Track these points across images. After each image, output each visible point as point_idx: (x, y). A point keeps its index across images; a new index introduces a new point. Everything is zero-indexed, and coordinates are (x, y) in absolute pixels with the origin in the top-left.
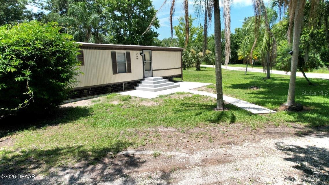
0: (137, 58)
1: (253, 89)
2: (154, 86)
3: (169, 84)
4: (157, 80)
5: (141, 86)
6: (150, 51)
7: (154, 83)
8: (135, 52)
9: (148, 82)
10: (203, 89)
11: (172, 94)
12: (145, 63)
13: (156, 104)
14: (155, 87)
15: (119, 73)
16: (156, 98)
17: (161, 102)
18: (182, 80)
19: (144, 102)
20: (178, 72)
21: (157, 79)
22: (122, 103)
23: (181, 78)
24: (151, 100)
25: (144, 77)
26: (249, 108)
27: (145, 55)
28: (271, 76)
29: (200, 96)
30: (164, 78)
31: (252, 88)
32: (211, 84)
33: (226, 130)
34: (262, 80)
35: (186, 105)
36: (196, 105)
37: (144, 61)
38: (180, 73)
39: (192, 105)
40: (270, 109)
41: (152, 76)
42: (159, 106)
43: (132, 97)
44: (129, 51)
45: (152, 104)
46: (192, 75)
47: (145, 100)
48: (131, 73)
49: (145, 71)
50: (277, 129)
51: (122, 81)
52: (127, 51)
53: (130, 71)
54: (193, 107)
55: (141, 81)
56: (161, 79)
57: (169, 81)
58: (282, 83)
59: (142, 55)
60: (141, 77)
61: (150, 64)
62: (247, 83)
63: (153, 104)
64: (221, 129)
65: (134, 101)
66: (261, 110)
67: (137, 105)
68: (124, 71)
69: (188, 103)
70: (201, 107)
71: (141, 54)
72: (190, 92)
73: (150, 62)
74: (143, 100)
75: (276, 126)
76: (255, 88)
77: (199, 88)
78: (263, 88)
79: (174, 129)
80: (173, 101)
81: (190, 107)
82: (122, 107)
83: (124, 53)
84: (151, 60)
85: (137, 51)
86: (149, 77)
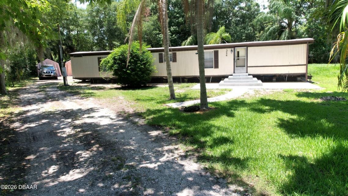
0: (227, 55)
8: (225, 50)
12: (238, 59)
25: (234, 73)
27: (238, 52)
38: (303, 72)
44: (218, 50)
48: (218, 68)
61: (245, 60)
68: (211, 66)
73: (245, 58)
84: (246, 57)
85: (227, 49)
86: (241, 73)
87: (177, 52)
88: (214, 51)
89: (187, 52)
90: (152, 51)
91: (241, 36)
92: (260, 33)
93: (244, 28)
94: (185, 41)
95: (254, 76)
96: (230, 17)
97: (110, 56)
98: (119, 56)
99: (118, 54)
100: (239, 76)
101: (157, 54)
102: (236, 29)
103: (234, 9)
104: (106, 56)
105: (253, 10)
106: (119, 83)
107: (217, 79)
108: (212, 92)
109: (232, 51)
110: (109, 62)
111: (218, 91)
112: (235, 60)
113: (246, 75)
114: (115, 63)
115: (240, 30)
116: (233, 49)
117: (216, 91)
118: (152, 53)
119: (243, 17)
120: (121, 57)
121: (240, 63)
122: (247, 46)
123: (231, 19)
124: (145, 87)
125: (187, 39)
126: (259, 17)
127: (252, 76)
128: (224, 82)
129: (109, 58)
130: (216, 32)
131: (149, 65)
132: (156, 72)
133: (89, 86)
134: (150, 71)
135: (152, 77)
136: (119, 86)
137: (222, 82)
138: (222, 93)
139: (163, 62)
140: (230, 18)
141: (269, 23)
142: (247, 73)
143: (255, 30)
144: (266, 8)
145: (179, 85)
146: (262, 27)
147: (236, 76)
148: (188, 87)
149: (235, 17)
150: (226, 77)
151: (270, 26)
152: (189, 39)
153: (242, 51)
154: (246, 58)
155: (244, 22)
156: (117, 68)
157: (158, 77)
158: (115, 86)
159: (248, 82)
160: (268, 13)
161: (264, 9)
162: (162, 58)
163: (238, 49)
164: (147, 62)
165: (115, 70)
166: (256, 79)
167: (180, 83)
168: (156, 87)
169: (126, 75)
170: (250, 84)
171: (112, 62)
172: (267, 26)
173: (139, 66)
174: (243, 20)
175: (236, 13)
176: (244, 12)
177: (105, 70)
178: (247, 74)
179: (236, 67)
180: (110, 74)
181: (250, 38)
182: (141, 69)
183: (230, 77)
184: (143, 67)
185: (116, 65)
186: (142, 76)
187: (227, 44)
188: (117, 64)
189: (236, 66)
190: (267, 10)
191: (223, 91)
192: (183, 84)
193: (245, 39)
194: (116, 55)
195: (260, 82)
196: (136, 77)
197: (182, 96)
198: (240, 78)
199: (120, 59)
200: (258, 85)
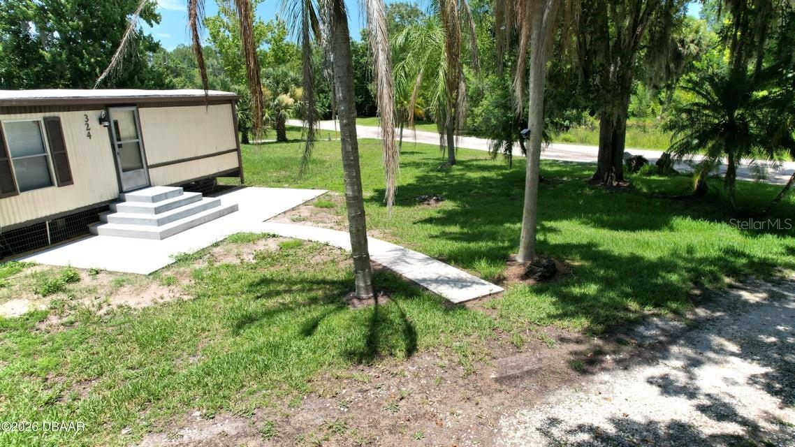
0: (89, 136)
1: (429, 204)
2: (158, 220)
3: (205, 207)
4: (167, 198)
5: (113, 223)
6: (134, 109)
7: (157, 211)
8: (79, 115)
9: (136, 206)
10: (305, 212)
11: (217, 245)
12: (120, 146)
13: (166, 294)
14: (160, 222)
15: (24, 189)
16: (168, 267)
17: (185, 282)
18: (242, 181)
19: (126, 288)
20: (230, 162)
21: (166, 196)
22: (43, 305)
23: (238, 179)
24: (151, 277)
25: (121, 191)
26: (438, 281)
27: (116, 123)
28: (459, 157)
29: (299, 244)
30: (188, 186)
31: (425, 200)
32: (323, 191)
33: (399, 396)
34: (439, 171)
35: (264, 289)
36: (295, 283)
37: (117, 143)
38: (236, 165)
39: (282, 287)
40: (486, 278)
41: (149, 185)
42: (181, 303)
43: (83, 270)
44: (56, 114)
45: (153, 296)
46: (268, 162)
47: (129, 282)
48: (73, 183)
49: (122, 174)
50: (523, 355)
51: (39, 217)
52: (47, 114)
53: (66, 178)
54: (286, 292)
55: (112, 206)
56: (180, 193)
57: (204, 195)
58: (484, 178)
59: (107, 124)
60: (110, 191)
61: (139, 148)
62: (409, 185)
63: (159, 294)
64: (383, 392)
65: (90, 291)
66: (466, 286)
67: (100, 307)
68: (45, 179)
69: (269, 277)
70: (310, 290)
71: (101, 121)
72: (272, 233)
73: (138, 143)
74: (121, 281)
75: (517, 348)
76: (432, 202)
77: (293, 209)
78: (450, 198)
79: (240, 424)
80: (224, 275)
81: (278, 293)
82: (43, 326)
83: (38, 123)
84: (140, 137)
85: (86, 112)
86: (137, 189)
88: (44, 119)
112: (115, 150)
122: (137, 105)
153: (124, 120)
154: (140, 140)
179: (124, 170)
189: (121, 169)
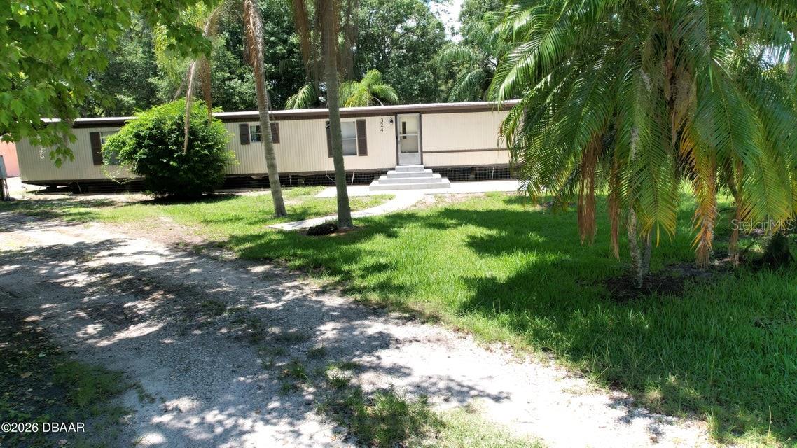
0: (382, 130)
6: (418, 114)
8: (378, 119)
12: (403, 137)
25: (398, 164)
27: (404, 124)
37: (400, 135)
44: (364, 118)
48: (367, 155)
49: (400, 155)
52: (359, 118)
53: (363, 151)
60: (389, 164)
61: (417, 139)
68: (352, 151)
73: (417, 136)
83: (354, 122)
84: (419, 132)
85: (382, 117)
86: (411, 165)
87: (279, 122)
88: (357, 120)
89: (301, 121)
90: (226, 120)
91: (411, 89)
92: (446, 83)
93: (416, 73)
94: (294, 96)
95: (436, 170)
96: (385, 47)
97: (126, 128)
98: (149, 129)
99: (148, 127)
100: (408, 169)
101: (236, 125)
102: (399, 73)
103: (394, 30)
104: (117, 129)
105: (431, 35)
106: (148, 191)
107: (366, 178)
108: (358, 201)
109: (392, 121)
110: (124, 143)
111: (369, 200)
112: (399, 140)
113: (420, 169)
114: (139, 145)
115: (408, 76)
116: (393, 117)
117: (364, 200)
118: (224, 124)
119: (413, 48)
120: (154, 132)
121: (408, 144)
122: (420, 112)
123: (389, 53)
124: (211, 198)
125: (296, 92)
126: (445, 52)
127: (431, 171)
128: (380, 183)
129: (124, 133)
130: (359, 79)
131: (219, 149)
132: (236, 163)
133: (71, 199)
134: (222, 161)
135: (227, 175)
136: (149, 197)
137: (375, 183)
138: (376, 202)
139: (249, 143)
140: (386, 51)
141: (463, 64)
142: (422, 163)
143: (437, 77)
144: (457, 33)
145: (288, 191)
146: (450, 72)
147: (402, 170)
148: (308, 193)
149: (397, 48)
150: (384, 172)
151: (465, 71)
152: (303, 92)
153: (411, 121)
154: (419, 135)
155: (414, 60)
156: (145, 157)
157: (240, 174)
158: (139, 196)
159: (423, 181)
160: (460, 44)
161: (453, 34)
162: (247, 134)
163: (402, 118)
164: (216, 144)
165: (141, 160)
166: (438, 175)
167: (289, 188)
168: (238, 196)
169: (168, 173)
170: (428, 185)
171: (132, 142)
172: (460, 71)
173: (198, 151)
174: (414, 55)
175: (398, 39)
176: (415, 38)
177: (114, 162)
178: (422, 166)
179: (402, 152)
180: (126, 171)
181: (429, 94)
182: (202, 157)
183: (389, 172)
184: (206, 152)
185: (142, 151)
186: (204, 172)
187: (383, 107)
188: (146, 147)
189: (400, 151)
190: (458, 39)
191: (378, 200)
192: (296, 189)
193: (418, 96)
194: (142, 128)
195: (446, 180)
196: (190, 175)
197: (298, 211)
198: (410, 174)
199: (151, 137)
200: (443, 186)
